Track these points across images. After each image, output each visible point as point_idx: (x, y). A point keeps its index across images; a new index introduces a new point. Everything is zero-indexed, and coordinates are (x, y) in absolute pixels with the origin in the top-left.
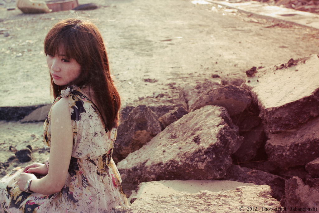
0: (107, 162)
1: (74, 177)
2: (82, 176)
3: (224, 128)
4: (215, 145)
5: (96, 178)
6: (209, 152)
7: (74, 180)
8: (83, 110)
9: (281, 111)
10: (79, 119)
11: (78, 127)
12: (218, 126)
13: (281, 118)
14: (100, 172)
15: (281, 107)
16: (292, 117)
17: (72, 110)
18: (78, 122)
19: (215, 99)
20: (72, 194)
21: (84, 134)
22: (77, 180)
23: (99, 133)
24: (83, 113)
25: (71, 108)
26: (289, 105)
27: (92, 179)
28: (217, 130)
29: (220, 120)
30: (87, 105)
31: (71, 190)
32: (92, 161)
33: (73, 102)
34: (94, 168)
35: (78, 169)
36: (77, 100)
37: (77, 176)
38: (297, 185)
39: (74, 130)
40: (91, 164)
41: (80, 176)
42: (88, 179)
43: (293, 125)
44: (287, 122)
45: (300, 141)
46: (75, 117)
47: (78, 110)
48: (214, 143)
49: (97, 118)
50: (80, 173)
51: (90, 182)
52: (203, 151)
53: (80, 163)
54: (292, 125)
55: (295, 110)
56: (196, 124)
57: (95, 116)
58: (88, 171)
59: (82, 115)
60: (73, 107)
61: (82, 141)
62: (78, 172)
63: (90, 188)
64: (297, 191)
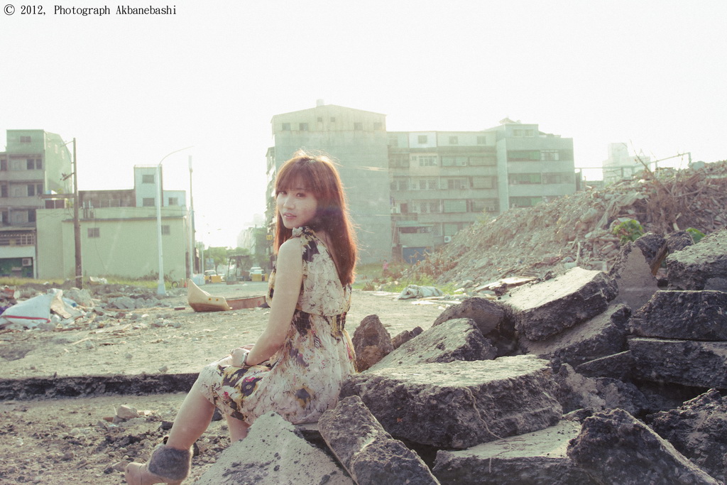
0: (341, 326)
1: (305, 337)
2: (315, 336)
3: (474, 332)
4: (463, 347)
5: (330, 341)
6: (457, 354)
7: (305, 340)
8: (317, 252)
9: (542, 311)
10: (311, 260)
11: (309, 269)
12: (466, 331)
13: (542, 319)
14: (334, 334)
15: (541, 308)
16: (555, 319)
17: (304, 250)
18: (310, 264)
19: (459, 313)
20: (301, 356)
21: (316, 279)
22: (308, 340)
23: (333, 283)
24: (316, 255)
25: (303, 247)
26: (551, 304)
27: (326, 340)
28: (465, 335)
29: (468, 326)
30: (321, 248)
31: (300, 352)
32: (325, 318)
33: (306, 241)
34: (328, 329)
35: (309, 327)
36: (310, 240)
37: (308, 335)
38: (568, 372)
39: (304, 273)
40: (325, 322)
41: (312, 336)
42: (322, 340)
43: (557, 330)
44: (549, 325)
45: (566, 346)
46: (307, 257)
47: (311, 251)
48: (463, 345)
49: (331, 265)
50: (312, 332)
51: (323, 343)
52: (450, 355)
53: (313, 321)
54: (556, 328)
55: (558, 310)
56: (438, 335)
57: (330, 262)
58: (322, 331)
59: (315, 256)
60: (306, 247)
61: (314, 288)
62: (309, 331)
63: (324, 351)
64: (569, 381)
